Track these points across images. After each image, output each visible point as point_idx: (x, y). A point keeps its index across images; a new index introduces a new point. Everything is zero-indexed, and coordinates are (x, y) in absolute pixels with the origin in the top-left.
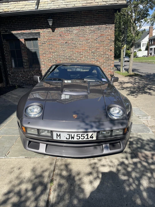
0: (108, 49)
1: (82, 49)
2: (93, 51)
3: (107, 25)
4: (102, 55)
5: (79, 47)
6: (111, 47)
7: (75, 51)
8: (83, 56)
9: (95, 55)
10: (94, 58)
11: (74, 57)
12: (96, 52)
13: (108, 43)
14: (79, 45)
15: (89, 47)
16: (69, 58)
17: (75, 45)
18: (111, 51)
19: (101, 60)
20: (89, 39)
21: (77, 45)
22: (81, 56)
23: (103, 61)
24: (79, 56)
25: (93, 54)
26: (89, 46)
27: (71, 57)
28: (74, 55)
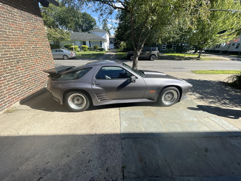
0: (46, 45)
1: (20, 43)
2: (33, 46)
3: (37, 16)
4: (43, 51)
5: (13, 38)
6: (47, 42)
7: (10, 45)
8: (24, 53)
9: (36, 52)
10: (37, 56)
11: (12, 54)
12: (37, 48)
13: (44, 38)
14: (14, 35)
15: (27, 41)
16: (5, 57)
17: (6, 34)
18: (48, 47)
19: (43, 57)
20: (23, 29)
21: (10, 35)
22: (21, 53)
23: (46, 58)
24: (19, 53)
25: (35, 50)
26: (26, 39)
27: (7, 54)
28: (10, 51)
